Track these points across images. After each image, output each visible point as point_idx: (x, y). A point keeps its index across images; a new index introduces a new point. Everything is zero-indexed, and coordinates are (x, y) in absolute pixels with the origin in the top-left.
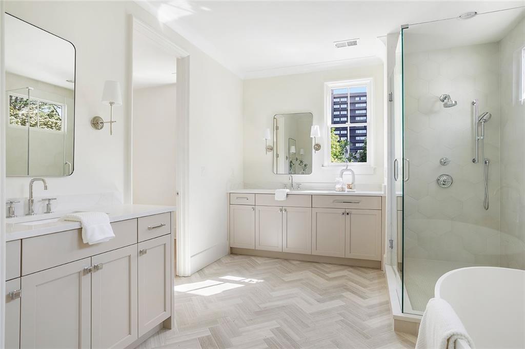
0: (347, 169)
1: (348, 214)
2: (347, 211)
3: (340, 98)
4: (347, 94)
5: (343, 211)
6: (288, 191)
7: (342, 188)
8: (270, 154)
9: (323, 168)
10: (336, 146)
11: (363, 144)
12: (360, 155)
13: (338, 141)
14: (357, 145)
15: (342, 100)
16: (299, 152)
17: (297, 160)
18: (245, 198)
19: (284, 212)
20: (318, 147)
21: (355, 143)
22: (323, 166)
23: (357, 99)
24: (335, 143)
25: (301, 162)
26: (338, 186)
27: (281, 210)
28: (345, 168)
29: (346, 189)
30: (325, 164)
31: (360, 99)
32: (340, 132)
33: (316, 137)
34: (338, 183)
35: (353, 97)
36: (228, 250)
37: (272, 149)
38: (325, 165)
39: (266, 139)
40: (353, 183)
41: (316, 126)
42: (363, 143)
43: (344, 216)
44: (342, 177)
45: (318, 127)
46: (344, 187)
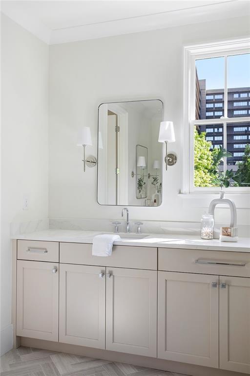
0: (221, 200)
1: (224, 286)
2: (223, 280)
3: (214, 94)
4: (223, 90)
5: (215, 279)
6: (116, 238)
7: (214, 233)
8: (92, 170)
9: (180, 195)
10: (208, 156)
11: (243, 154)
12: (239, 167)
13: (211, 150)
14: (236, 155)
15: (217, 97)
16: (153, 165)
17: (149, 177)
18: (43, 249)
19: (107, 278)
20: (172, 159)
21: (232, 152)
22: (180, 193)
23: (236, 96)
24: (206, 152)
25: (155, 179)
26: (207, 230)
27: (103, 274)
28: (218, 196)
29: (221, 236)
30: (185, 189)
31: (239, 96)
32: (214, 139)
33: (169, 141)
34: (207, 223)
35: (231, 93)
36: (13, 341)
37: (95, 162)
38: (183, 191)
39: (84, 146)
40: (232, 226)
41: (168, 123)
42: (243, 152)
43: (217, 289)
44: (213, 214)
45: (172, 123)
46: (217, 231)
